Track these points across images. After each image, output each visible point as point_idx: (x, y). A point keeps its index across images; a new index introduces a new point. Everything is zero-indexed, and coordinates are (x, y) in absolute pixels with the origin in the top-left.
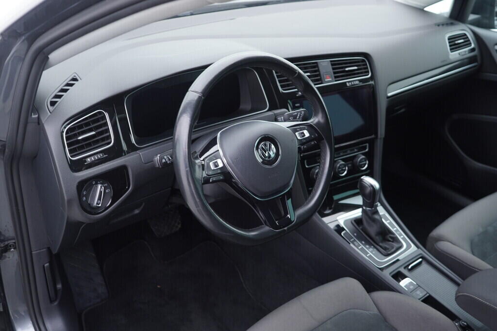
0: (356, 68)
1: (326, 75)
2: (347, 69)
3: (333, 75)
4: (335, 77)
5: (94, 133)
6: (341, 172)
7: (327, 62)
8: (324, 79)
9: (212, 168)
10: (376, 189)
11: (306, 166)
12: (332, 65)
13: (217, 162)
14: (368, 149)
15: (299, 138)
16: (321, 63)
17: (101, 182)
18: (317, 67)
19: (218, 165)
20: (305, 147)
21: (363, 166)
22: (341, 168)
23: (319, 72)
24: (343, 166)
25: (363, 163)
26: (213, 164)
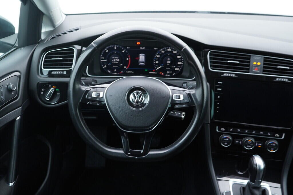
0: (288, 68)
1: (254, 66)
2: (278, 67)
3: (262, 69)
4: (264, 71)
5: (61, 59)
6: (248, 146)
7: (260, 57)
8: (252, 70)
9: (93, 96)
10: (258, 168)
11: (217, 131)
12: (264, 61)
13: (99, 94)
14: (283, 138)
15: (173, 99)
16: (254, 57)
17: (55, 87)
18: (249, 59)
19: (99, 96)
20: (177, 106)
21: (272, 149)
22: (248, 143)
23: (249, 62)
24: (251, 142)
25: (273, 147)
26: (95, 93)
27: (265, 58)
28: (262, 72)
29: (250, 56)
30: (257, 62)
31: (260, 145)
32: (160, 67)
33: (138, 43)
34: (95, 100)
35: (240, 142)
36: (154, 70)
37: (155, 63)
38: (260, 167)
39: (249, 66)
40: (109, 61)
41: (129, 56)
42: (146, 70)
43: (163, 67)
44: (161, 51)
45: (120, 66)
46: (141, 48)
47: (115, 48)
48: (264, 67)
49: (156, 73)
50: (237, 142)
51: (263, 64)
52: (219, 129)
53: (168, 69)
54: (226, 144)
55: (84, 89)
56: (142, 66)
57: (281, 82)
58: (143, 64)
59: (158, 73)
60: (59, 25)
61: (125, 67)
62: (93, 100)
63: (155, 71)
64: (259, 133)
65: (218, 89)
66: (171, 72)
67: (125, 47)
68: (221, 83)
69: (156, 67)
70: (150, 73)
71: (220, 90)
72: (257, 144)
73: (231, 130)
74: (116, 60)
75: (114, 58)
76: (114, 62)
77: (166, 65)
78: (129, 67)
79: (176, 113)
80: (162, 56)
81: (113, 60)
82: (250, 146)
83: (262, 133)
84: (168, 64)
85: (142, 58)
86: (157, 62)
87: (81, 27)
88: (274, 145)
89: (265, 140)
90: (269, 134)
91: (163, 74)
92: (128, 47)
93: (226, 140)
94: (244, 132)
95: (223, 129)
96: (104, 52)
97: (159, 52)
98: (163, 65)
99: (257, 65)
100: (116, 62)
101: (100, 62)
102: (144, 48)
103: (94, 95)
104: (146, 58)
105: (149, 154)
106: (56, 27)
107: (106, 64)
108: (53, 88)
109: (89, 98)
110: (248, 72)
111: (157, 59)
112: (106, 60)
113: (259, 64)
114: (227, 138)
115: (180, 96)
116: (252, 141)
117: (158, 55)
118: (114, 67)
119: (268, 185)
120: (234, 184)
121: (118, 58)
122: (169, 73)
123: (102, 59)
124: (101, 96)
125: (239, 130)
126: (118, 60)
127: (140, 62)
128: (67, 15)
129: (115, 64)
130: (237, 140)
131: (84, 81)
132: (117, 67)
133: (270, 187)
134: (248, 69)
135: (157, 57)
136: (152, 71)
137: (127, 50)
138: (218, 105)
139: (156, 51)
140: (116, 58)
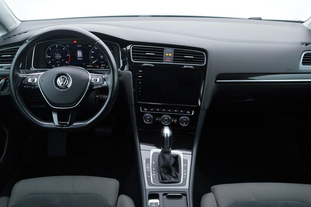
0: (193, 57)
1: (167, 57)
2: (185, 57)
4: (174, 60)
5: (10, 56)
6: (165, 122)
7: (171, 50)
8: (165, 60)
9: (28, 81)
10: (165, 136)
11: (141, 111)
12: (175, 52)
13: (34, 79)
14: (193, 114)
15: (92, 81)
16: (167, 50)
17: (5, 79)
18: (163, 51)
19: (34, 81)
20: (95, 87)
21: (184, 124)
22: (165, 119)
23: (163, 54)
24: (167, 119)
25: (185, 122)
26: (31, 79)
27: (175, 50)
28: (172, 61)
29: (163, 49)
30: (169, 54)
31: (175, 121)
32: (96, 61)
33: (75, 42)
34: (31, 84)
35: (160, 119)
36: (90, 64)
37: (91, 58)
38: (167, 135)
39: (162, 57)
40: (53, 57)
41: (69, 53)
42: (84, 64)
43: (98, 61)
44: (95, 48)
45: (62, 61)
46: (78, 46)
47: (57, 46)
48: (174, 57)
49: (92, 66)
50: (157, 119)
51: (173, 54)
52: (143, 110)
53: (102, 62)
54: (148, 121)
55: (22, 76)
56: (80, 61)
57: (187, 68)
58: (81, 59)
59: (94, 66)
60: (11, 30)
61: (66, 62)
62: (30, 84)
63: (92, 65)
64: (174, 111)
65: (139, 76)
66: (105, 65)
67: (65, 45)
68: (141, 71)
69: (92, 61)
70: (88, 66)
71: (140, 77)
72: (173, 120)
73: (152, 110)
74: (58, 56)
75: (56, 54)
76: (57, 58)
77: (100, 60)
78: (70, 62)
79: (104, 96)
80: (96, 52)
81: (56, 57)
82: (167, 122)
83: (176, 111)
84: (102, 59)
85: (80, 54)
86: (92, 57)
87: (29, 30)
88: (185, 120)
89: (178, 117)
90: (182, 112)
91: (98, 67)
92: (67, 45)
93: (148, 118)
94: (162, 111)
95: (146, 109)
96: (48, 50)
97: (93, 49)
98: (97, 60)
99: (169, 56)
100: (59, 58)
101: (46, 58)
102: (80, 46)
103: (30, 80)
104: (83, 54)
105: (74, 125)
106: (10, 31)
107: (51, 60)
108: (4, 79)
109: (26, 83)
110: (162, 62)
111: (92, 54)
112: (50, 57)
113: (170, 55)
114: (148, 116)
115: (97, 79)
116: (168, 117)
117: (93, 51)
118: (57, 62)
119: (182, 153)
120: (154, 153)
121: (60, 55)
122: (103, 66)
123: (47, 56)
124: (35, 81)
125: (158, 110)
126: (60, 56)
127: (78, 57)
128: (22, 21)
129: (58, 60)
130: (157, 118)
131: (25, 72)
132: (60, 62)
133: (183, 154)
134: (162, 59)
135: (92, 53)
136: (89, 65)
137: (67, 48)
138: (140, 90)
139: (91, 48)
140: (58, 54)
